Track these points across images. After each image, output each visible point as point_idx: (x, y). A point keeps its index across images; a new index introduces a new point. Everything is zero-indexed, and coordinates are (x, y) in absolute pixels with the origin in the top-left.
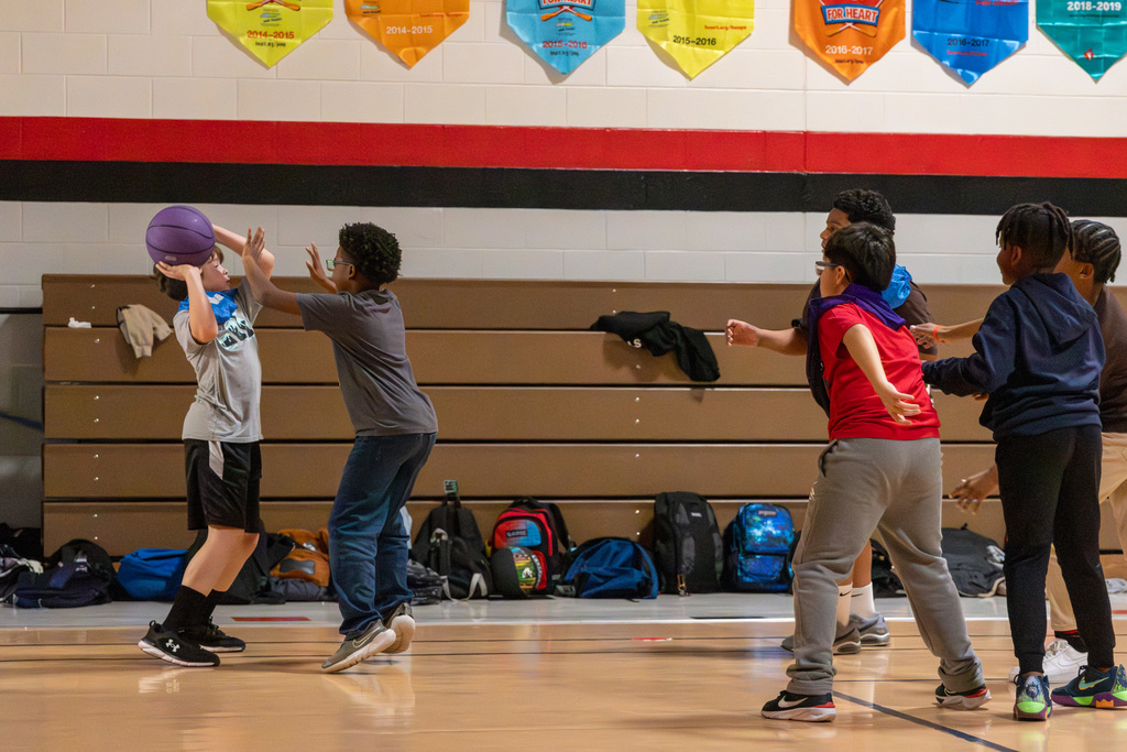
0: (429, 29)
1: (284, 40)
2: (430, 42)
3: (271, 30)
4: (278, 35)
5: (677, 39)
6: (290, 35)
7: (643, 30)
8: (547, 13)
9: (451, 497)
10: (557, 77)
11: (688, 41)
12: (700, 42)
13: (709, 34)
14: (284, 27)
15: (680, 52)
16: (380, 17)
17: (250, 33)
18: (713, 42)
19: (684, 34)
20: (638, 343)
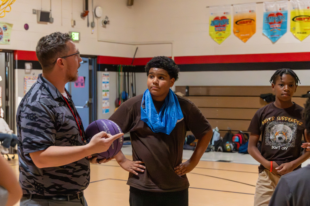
0: (248, 35)
1: (222, 39)
2: (249, 37)
3: (220, 37)
4: (221, 38)
5: (298, 33)
6: (223, 38)
7: (291, 31)
8: (271, 30)
9: (230, 131)
10: (274, 43)
11: (301, 33)
12: (303, 33)
13: (305, 31)
14: (222, 36)
15: (298, 35)
16: (239, 33)
17: (217, 38)
18: (306, 33)
19: (299, 31)
20: (264, 100)
